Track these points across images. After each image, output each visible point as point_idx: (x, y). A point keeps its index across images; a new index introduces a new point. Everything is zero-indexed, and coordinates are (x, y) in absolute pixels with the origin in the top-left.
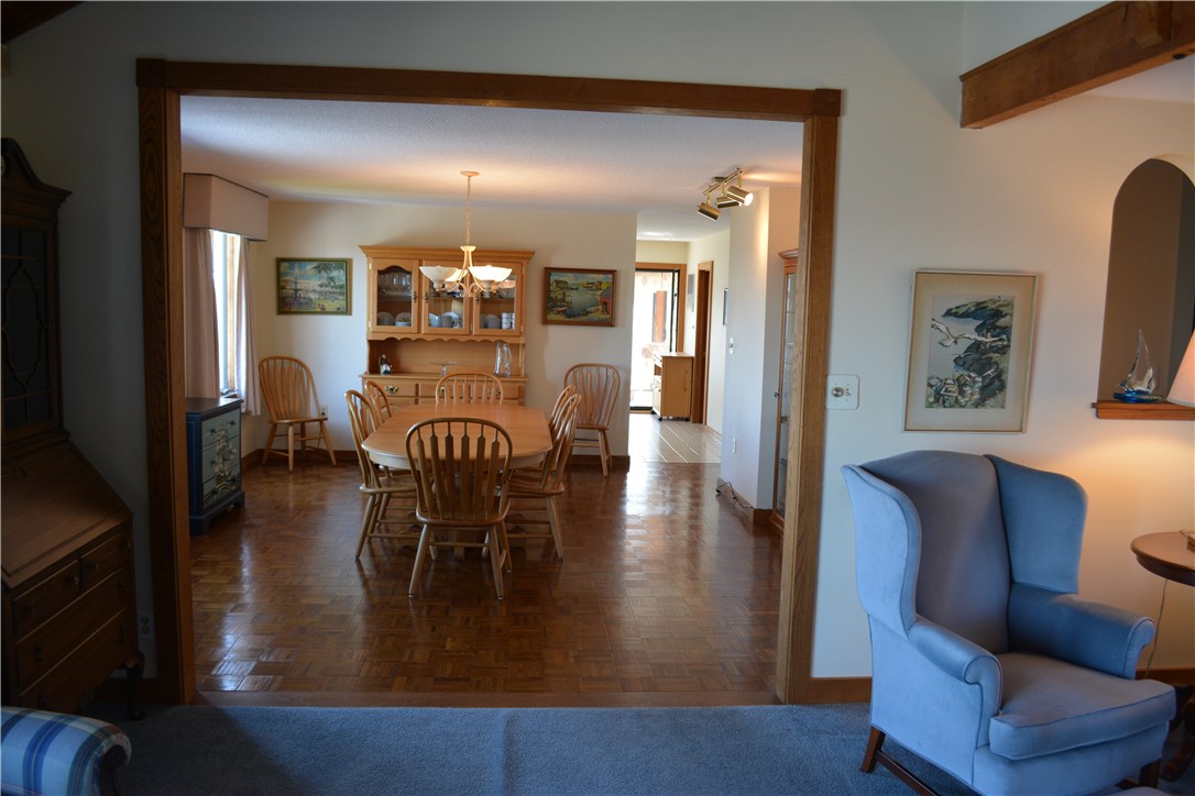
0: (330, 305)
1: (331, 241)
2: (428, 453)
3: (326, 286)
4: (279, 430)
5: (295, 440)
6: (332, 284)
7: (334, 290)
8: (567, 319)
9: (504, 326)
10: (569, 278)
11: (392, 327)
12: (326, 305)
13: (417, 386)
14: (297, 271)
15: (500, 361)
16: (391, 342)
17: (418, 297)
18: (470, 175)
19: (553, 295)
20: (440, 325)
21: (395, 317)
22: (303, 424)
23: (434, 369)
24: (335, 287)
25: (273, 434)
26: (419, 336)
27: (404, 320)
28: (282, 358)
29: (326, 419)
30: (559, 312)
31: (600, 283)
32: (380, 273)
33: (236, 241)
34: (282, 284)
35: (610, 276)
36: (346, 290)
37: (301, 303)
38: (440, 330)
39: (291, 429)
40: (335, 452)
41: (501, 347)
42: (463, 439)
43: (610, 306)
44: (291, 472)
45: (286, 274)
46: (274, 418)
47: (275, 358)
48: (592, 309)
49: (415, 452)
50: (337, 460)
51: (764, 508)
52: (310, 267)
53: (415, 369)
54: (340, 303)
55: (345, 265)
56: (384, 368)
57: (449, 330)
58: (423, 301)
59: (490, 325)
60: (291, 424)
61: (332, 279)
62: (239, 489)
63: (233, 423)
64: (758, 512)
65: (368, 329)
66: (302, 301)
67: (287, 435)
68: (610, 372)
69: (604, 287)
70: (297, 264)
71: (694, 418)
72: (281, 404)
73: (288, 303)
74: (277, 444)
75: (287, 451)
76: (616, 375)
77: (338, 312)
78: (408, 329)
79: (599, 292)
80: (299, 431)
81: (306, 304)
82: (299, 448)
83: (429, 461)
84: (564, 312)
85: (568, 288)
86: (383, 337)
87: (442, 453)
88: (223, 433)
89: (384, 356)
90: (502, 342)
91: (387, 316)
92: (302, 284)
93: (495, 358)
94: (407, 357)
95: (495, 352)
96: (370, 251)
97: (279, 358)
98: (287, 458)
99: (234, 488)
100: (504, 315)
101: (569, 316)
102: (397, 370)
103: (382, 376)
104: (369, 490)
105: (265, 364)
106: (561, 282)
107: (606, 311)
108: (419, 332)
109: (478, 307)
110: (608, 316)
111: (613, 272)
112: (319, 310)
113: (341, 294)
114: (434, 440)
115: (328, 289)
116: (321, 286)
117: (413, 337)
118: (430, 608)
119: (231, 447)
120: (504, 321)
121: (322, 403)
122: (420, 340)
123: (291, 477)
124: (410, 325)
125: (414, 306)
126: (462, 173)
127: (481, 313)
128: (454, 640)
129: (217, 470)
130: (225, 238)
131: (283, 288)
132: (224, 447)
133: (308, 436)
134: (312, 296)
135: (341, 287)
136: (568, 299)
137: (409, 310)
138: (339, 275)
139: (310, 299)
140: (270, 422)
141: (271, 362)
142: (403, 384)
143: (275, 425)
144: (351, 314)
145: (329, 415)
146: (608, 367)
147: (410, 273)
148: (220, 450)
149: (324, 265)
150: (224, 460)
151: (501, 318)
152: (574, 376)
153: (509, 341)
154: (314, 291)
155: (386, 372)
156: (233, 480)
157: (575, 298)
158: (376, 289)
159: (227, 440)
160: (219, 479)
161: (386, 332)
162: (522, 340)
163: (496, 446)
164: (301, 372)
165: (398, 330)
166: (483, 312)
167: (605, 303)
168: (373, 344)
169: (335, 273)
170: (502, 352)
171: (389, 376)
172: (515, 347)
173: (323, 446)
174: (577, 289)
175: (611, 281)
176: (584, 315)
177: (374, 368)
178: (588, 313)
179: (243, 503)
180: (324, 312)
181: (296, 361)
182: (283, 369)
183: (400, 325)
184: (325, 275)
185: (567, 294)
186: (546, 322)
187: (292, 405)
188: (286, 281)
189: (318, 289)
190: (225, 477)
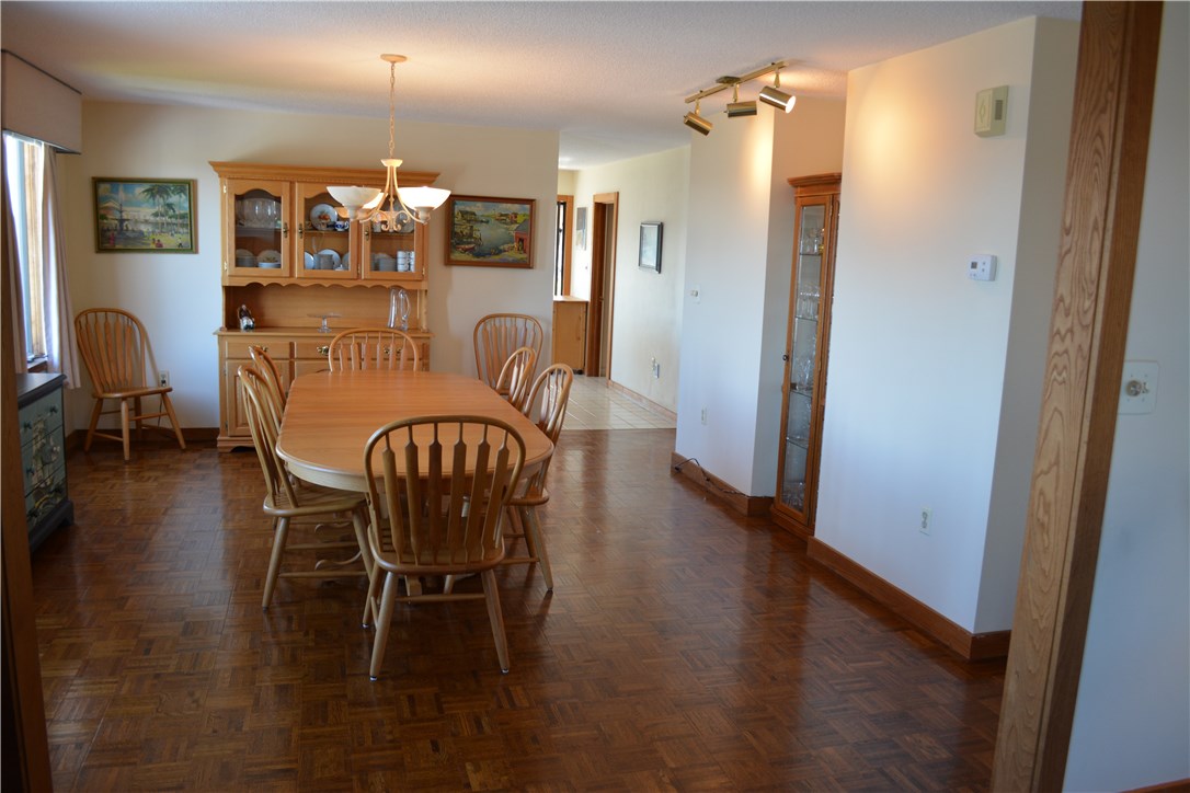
0: (168, 240)
1: (166, 155)
2: (402, 467)
3: (162, 216)
4: (107, 406)
5: (130, 420)
6: (171, 212)
7: (174, 220)
8: (476, 259)
9: (401, 268)
10: (478, 209)
11: (256, 269)
12: (163, 241)
13: (292, 345)
14: (122, 195)
15: (394, 312)
16: (255, 288)
17: (290, 231)
18: (395, 60)
19: (458, 230)
20: (317, 267)
21: (256, 255)
22: (137, 399)
23: (312, 322)
24: (175, 217)
25: (98, 410)
26: (292, 281)
27: (268, 260)
28: (106, 311)
29: (170, 390)
30: (466, 250)
31: (516, 215)
32: (239, 198)
33: (38, 152)
34: (102, 212)
35: (528, 206)
36: (190, 221)
37: (128, 238)
38: (319, 273)
39: (124, 406)
40: (183, 430)
41: (397, 294)
42: (456, 447)
43: (527, 243)
44: (127, 463)
45: (107, 199)
46: (100, 391)
47: (95, 311)
48: (506, 246)
49: (379, 466)
50: (186, 442)
51: (759, 495)
52: (139, 190)
53: (285, 322)
54: (182, 237)
55: (188, 187)
56: (245, 322)
57: (329, 273)
58: (297, 236)
59: (382, 265)
60: (124, 399)
61: (170, 206)
62: (65, 500)
63: (53, 410)
64: (753, 500)
65: (224, 271)
66: (131, 235)
67: (120, 411)
68: (530, 324)
69: (520, 219)
70: (121, 187)
71: (590, 370)
72: (107, 371)
73: (111, 238)
74: (105, 423)
75: (119, 433)
76: (537, 329)
77: (180, 249)
78: (277, 272)
79: (514, 226)
80: (133, 407)
81: (135, 238)
82: (134, 427)
83: (402, 480)
84: (471, 250)
85: (476, 221)
86: (244, 282)
87: (424, 466)
88: (41, 426)
89: (244, 307)
90: (398, 288)
91: (247, 255)
92: (129, 213)
93: (389, 307)
94: (273, 308)
95: (389, 301)
96: (223, 169)
97: (101, 310)
98: (121, 443)
99: (59, 500)
100: (400, 254)
101: (478, 255)
102: (260, 325)
103: (243, 333)
104: (280, 512)
105: (83, 320)
106: (467, 213)
107: (522, 249)
108: (292, 275)
109: (369, 242)
110: (524, 256)
111: (530, 202)
112: (153, 246)
113: (183, 225)
114: (412, 450)
115: (166, 219)
116: (156, 215)
117: (284, 283)
118: (411, 698)
119: (52, 443)
120: (400, 261)
121: (162, 367)
122: (292, 286)
123: (127, 470)
124: (279, 266)
125: (284, 242)
126: (384, 57)
127: (372, 251)
128: (477, 769)
129: (34, 480)
130: (21, 147)
131: (104, 217)
132: (44, 445)
133: (144, 413)
134: (144, 228)
135: (183, 217)
136: (476, 234)
137: (278, 248)
138: (180, 201)
139: (141, 233)
140: (94, 397)
141: (91, 316)
142: (275, 344)
143: (101, 400)
144: (196, 252)
145: (171, 384)
146: (526, 318)
147: (278, 200)
148: (38, 451)
149: (159, 187)
150: (44, 464)
151: (395, 258)
152: (485, 329)
153: (407, 286)
154: (146, 222)
155: (248, 327)
156: (58, 490)
157: (486, 233)
158: (233, 220)
159: (47, 436)
160: (38, 492)
161: (246, 276)
162: (424, 286)
163: (504, 454)
164: (132, 329)
165: (264, 272)
166: (374, 250)
167: (521, 240)
168: (231, 293)
169: (174, 199)
170: (398, 299)
171: (251, 333)
172: (412, 294)
173: (165, 423)
174: (487, 222)
175: (528, 213)
176: (495, 254)
177: (231, 323)
178: (501, 252)
179: (73, 519)
180: (160, 249)
181: (124, 314)
182: (106, 325)
183: (265, 266)
184: (161, 200)
185: (475, 227)
186: (449, 262)
187: (121, 372)
188: (107, 208)
189: (152, 219)
190: (47, 487)
